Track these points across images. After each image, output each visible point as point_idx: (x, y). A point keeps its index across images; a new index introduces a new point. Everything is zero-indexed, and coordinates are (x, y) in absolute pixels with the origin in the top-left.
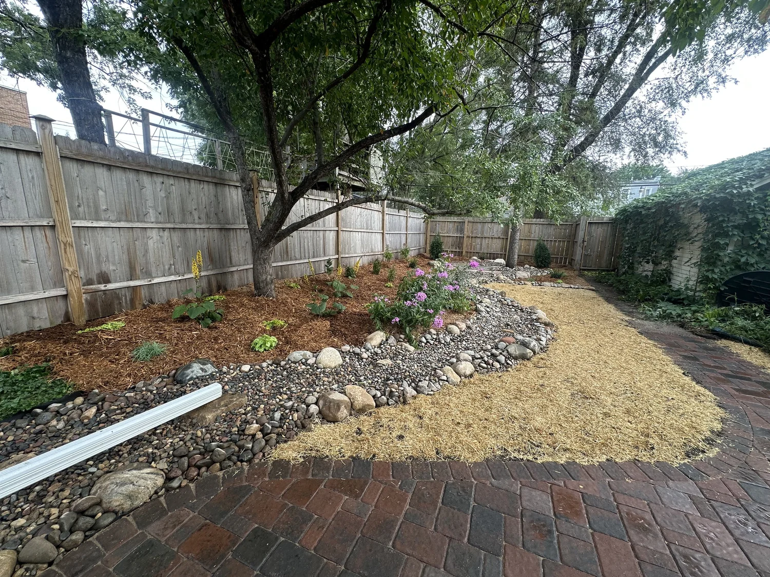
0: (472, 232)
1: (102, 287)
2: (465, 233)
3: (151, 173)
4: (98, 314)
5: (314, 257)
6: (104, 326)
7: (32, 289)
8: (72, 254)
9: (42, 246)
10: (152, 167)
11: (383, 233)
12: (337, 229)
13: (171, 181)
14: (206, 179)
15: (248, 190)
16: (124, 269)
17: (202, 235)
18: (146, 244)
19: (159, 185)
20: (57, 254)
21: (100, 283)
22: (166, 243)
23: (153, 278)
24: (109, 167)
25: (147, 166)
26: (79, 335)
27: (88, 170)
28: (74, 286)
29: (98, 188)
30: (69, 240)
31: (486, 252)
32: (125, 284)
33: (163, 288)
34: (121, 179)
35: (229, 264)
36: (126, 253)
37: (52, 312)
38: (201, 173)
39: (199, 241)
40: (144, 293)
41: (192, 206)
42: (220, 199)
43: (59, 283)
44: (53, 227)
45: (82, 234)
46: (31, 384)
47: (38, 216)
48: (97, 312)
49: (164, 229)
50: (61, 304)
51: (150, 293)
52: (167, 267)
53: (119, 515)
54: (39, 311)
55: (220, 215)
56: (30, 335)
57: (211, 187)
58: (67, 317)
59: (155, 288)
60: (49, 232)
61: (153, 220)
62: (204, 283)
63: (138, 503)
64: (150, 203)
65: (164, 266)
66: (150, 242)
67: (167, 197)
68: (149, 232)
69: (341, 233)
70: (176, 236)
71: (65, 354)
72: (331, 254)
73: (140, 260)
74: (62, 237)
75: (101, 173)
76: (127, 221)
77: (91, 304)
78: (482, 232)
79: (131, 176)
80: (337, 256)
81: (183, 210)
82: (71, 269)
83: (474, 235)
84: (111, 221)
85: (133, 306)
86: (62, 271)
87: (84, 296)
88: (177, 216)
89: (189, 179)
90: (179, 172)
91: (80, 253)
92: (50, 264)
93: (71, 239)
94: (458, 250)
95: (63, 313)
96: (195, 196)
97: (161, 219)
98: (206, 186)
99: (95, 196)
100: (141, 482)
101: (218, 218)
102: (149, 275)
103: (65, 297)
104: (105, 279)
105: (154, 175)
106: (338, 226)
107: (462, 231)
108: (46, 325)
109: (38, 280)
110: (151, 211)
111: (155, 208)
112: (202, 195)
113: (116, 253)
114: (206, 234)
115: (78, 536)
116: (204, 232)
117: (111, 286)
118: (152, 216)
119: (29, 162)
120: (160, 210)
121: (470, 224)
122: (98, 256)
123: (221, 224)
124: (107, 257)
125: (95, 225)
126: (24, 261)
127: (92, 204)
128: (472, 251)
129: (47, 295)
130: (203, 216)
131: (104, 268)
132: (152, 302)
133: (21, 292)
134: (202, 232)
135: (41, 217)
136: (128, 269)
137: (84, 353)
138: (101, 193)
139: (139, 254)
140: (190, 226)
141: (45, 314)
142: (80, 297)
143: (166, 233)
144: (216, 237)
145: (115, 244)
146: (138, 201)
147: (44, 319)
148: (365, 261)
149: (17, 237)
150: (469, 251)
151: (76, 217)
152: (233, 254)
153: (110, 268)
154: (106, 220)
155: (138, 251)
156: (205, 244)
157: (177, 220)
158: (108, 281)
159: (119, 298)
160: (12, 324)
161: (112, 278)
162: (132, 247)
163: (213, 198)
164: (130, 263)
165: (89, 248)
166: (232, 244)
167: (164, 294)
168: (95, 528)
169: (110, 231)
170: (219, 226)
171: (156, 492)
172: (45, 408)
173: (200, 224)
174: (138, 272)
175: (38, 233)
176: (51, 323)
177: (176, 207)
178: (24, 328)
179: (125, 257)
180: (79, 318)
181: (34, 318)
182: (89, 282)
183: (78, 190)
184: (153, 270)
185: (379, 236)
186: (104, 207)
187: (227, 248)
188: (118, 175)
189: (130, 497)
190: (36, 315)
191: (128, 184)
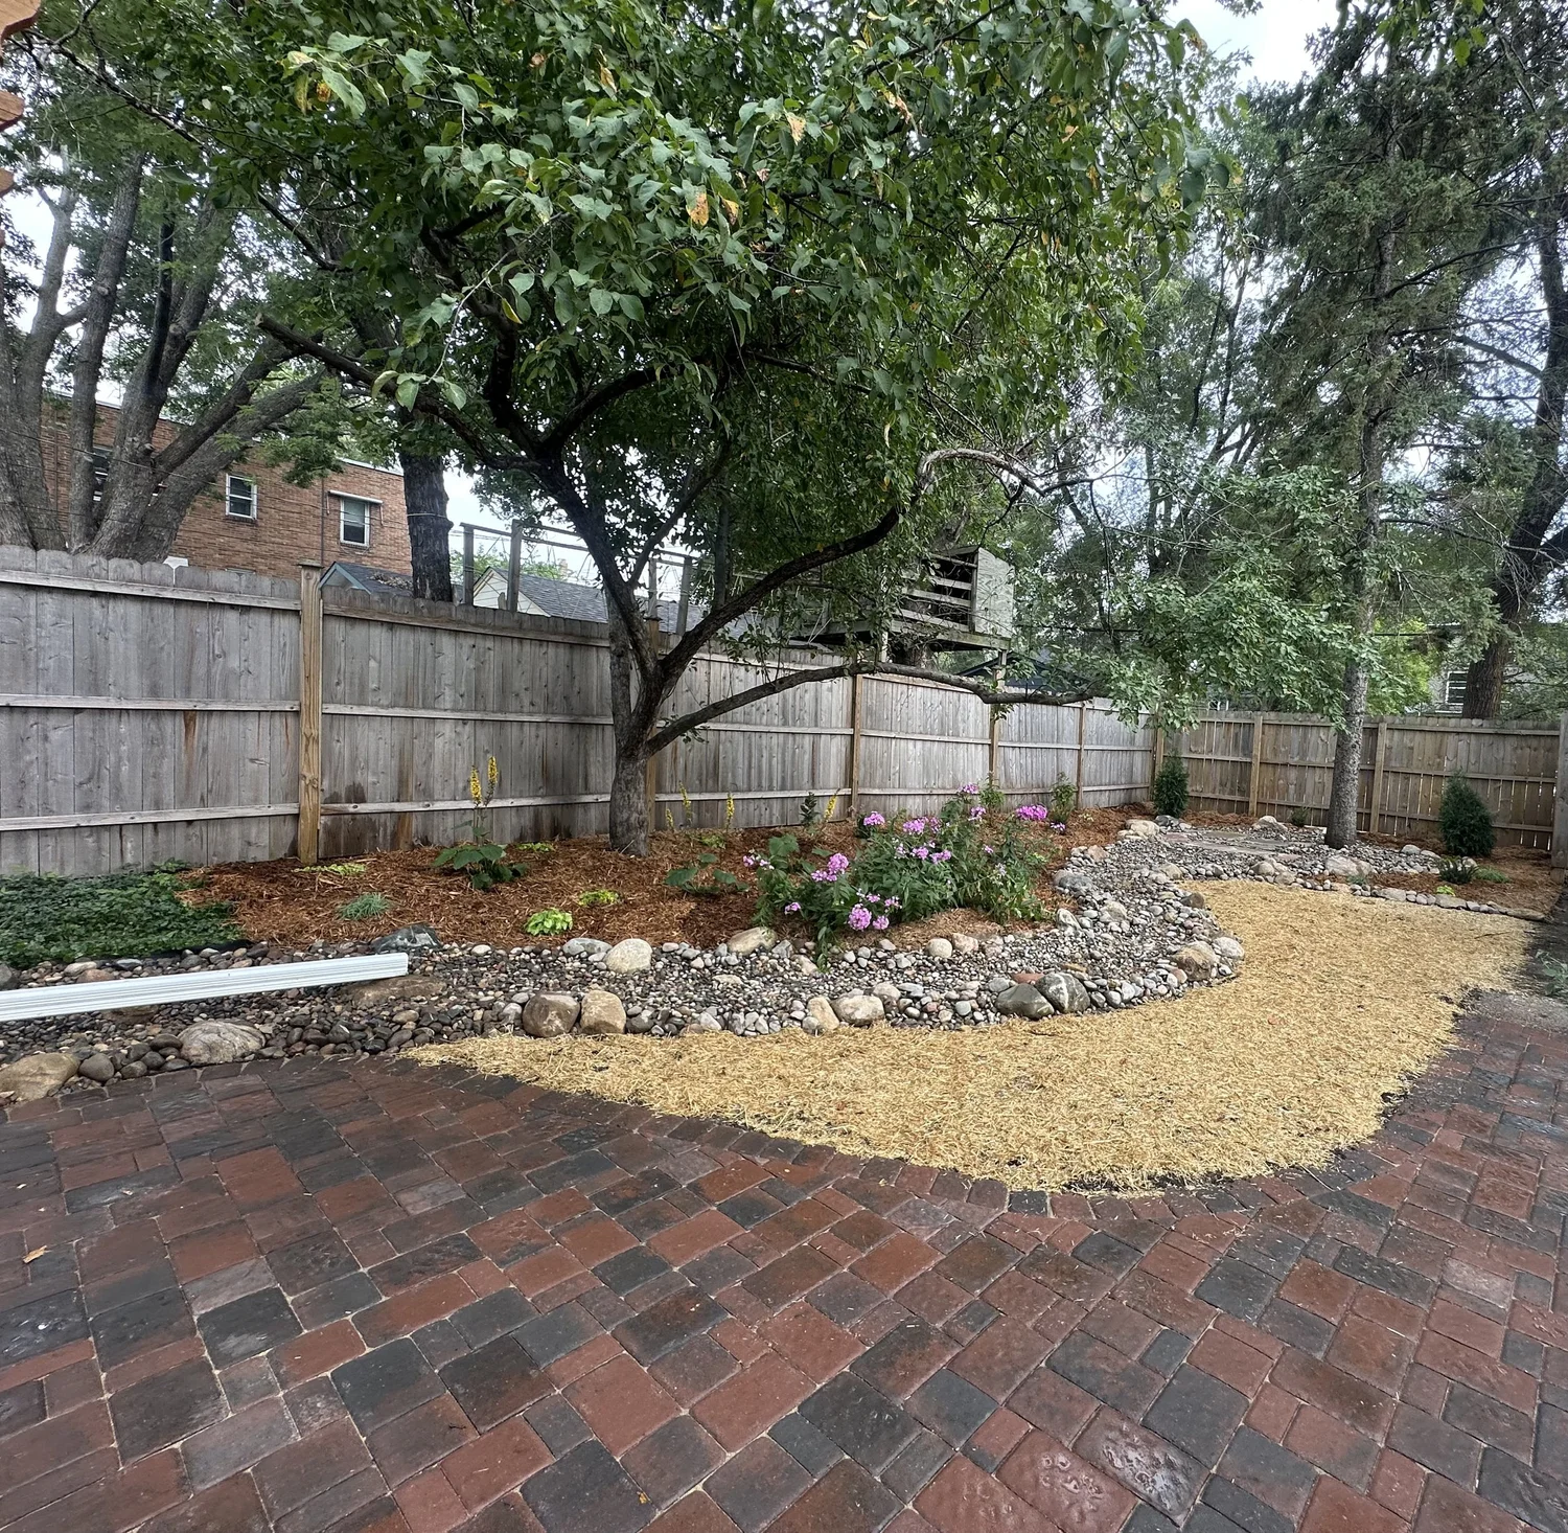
0: (1275, 751)
1: (350, 808)
2: (1257, 752)
3: (457, 632)
4: (338, 852)
5: (783, 789)
6: (333, 867)
7: (256, 801)
8: (315, 754)
9: (280, 740)
10: (459, 622)
11: (991, 746)
12: (851, 731)
13: (489, 643)
14: (552, 638)
15: (619, 656)
16: (389, 783)
17: (533, 733)
18: (431, 745)
19: (466, 649)
20: (297, 753)
21: (349, 801)
22: (466, 745)
23: (434, 800)
24: (391, 626)
25: (450, 621)
26: (294, 875)
27: (360, 631)
28: (310, 801)
29: (370, 657)
30: (314, 732)
31: (1312, 804)
32: (387, 807)
33: (450, 820)
34: (407, 643)
35: (581, 789)
36: (397, 759)
37: (275, 837)
38: (544, 628)
39: (526, 743)
40: (416, 824)
41: (519, 682)
42: (577, 670)
43: (292, 795)
44: (297, 713)
45: (336, 723)
46: (203, 923)
47: (281, 698)
48: (337, 847)
49: (465, 722)
50: (289, 827)
51: (425, 826)
52: (461, 785)
53: (191, 1065)
54: (257, 836)
55: (575, 701)
56: (239, 867)
57: (562, 652)
58: (294, 849)
59: (436, 819)
60: (291, 720)
61: (448, 706)
62: (527, 820)
63: (216, 1059)
64: (448, 679)
65: (456, 783)
66: (439, 743)
67: (477, 669)
68: (439, 726)
69: (862, 743)
70: (484, 734)
71: (261, 896)
72: (832, 784)
73: (418, 771)
74: (305, 729)
75: (378, 635)
76: (406, 706)
77: (331, 833)
78: (1303, 753)
79: (424, 638)
80: (847, 791)
81: (504, 690)
82: (309, 776)
83: (1280, 760)
84: (382, 707)
85: (394, 845)
86: (299, 777)
87: (323, 819)
88: (492, 700)
89: (521, 640)
90: (504, 628)
91: (327, 754)
92: (284, 766)
93: (317, 731)
94: (1237, 798)
95: (290, 841)
96: (528, 667)
97: (462, 703)
98: (551, 650)
99: (364, 668)
100: (229, 1036)
101: (569, 705)
102: (427, 794)
103: (296, 817)
104: (357, 795)
105: (461, 635)
106: (853, 726)
107: (1247, 749)
108: (262, 856)
109: (265, 789)
110: (447, 691)
111: (454, 686)
112: (543, 664)
113: (381, 756)
114: (542, 732)
115: (138, 1066)
116: (538, 728)
117: (363, 808)
118: (448, 698)
119: (286, 624)
120: (463, 689)
121: (1270, 732)
122: (354, 759)
123: (571, 714)
124: (367, 762)
125: (356, 711)
126: (252, 761)
127: (357, 681)
128: (1276, 801)
129: (272, 811)
130: (539, 701)
131: (359, 779)
132: (426, 842)
133: (241, 804)
134: (533, 729)
135: (287, 699)
136: (395, 784)
137: (285, 900)
138: (373, 664)
139: (418, 760)
140: (511, 717)
141: (265, 840)
142: (315, 821)
143: (468, 728)
144: (560, 737)
145: (381, 742)
146: (428, 675)
147: (263, 846)
148: (935, 805)
149: (250, 726)
150: (1268, 800)
151: (330, 699)
152: (592, 770)
153: (367, 779)
154: (374, 705)
155: (416, 757)
156: (538, 751)
157: (490, 706)
158: (363, 800)
159: (375, 830)
160: (220, 848)
161: (369, 795)
162: (407, 747)
163: (563, 670)
164: (401, 772)
165: (342, 747)
166: (592, 752)
167: (450, 832)
168: (159, 1068)
169: (376, 723)
170: (567, 719)
171: (243, 1056)
172: (197, 951)
173: (531, 714)
174: (412, 789)
175: (278, 721)
176: (271, 855)
177: (491, 685)
178: (234, 858)
179: (394, 763)
180: (307, 853)
181: (249, 844)
182: (334, 798)
183: (340, 661)
184: (438, 787)
185: (981, 754)
186: (375, 686)
187: (582, 759)
188: (403, 636)
189: (210, 1048)
190: (253, 840)
191: (417, 649)
